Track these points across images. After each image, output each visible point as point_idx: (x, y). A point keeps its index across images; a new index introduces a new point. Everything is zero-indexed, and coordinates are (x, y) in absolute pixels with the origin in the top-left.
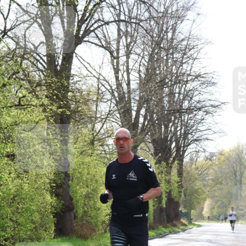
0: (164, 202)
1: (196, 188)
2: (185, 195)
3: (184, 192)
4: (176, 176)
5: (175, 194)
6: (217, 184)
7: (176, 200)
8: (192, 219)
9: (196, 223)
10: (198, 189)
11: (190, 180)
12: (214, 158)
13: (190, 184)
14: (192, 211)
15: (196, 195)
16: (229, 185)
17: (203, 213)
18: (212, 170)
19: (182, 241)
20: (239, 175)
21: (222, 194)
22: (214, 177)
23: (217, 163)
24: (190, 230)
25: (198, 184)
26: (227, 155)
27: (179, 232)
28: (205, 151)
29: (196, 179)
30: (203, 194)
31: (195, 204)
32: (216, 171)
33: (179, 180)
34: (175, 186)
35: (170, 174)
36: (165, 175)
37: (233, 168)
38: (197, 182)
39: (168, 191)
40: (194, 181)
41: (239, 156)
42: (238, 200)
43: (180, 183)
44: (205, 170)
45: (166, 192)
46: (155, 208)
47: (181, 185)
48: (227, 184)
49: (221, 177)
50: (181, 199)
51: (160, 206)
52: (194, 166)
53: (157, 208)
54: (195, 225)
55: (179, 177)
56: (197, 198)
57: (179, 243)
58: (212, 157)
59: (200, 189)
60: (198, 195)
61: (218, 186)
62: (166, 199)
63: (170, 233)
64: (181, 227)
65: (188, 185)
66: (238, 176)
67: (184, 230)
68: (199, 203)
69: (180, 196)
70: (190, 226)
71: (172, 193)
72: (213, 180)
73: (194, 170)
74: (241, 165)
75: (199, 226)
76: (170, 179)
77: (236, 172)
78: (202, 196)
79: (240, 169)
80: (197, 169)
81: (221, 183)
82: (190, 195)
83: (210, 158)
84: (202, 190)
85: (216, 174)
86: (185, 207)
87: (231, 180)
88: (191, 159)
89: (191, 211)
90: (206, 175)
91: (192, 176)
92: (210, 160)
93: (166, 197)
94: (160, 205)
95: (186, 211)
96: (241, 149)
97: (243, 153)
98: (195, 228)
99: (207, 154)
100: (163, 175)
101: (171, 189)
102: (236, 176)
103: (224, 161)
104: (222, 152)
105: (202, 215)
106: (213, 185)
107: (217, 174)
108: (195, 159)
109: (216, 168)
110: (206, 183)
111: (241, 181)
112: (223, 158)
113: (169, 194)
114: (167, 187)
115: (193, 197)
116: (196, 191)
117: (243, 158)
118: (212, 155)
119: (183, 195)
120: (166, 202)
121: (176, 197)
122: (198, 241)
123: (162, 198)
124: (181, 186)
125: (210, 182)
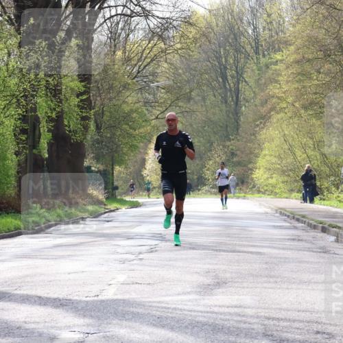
0: (44, 143)
1: (126, 108)
2: (98, 128)
3: (96, 122)
4: (76, 77)
5: (71, 123)
6: (178, 99)
7: (77, 137)
8: (117, 188)
9: (128, 198)
10: (132, 110)
11: (111, 87)
12: (171, 33)
13: (110, 99)
14: (117, 168)
15: (125, 126)
16: (208, 102)
17: (145, 173)
18: (165, 65)
19: (89, 239)
20: (233, 77)
21: (191, 125)
22: (171, 82)
23: (179, 46)
24: (112, 214)
25: (131, 99)
26: (202, 24)
27: (83, 219)
28: (146, 14)
29: (125, 86)
30: (144, 124)
31: (125, 150)
32: (176, 68)
33: (83, 89)
34: (72, 103)
37: (218, 58)
38: (128, 93)
39: (54, 115)
40: (120, 92)
41: (231, 28)
42: (230, 140)
43: (84, 97)
45: (50, 119)
46: (22, 157)
47: (88, 99)
48: (204, 99)
49: (188, 82)
50: (89, 137)
51: (35, 154)
52: (119, 54)
54: (123, 202)
55: (81, 82)
56: (130, 136)
57: (81, 244)
58: (166, 29)
59: (136, 111)
60: (131, 128)
61: (180, 104)
62: (50, 135)
65: (106, 101)
66: (229, 78)
67: (96, 215)
68: (133, 147)
69: (86, 128)
70: (112, 206)
71: (66, 122)
72: (168, 89)
73: (120, 63)
74: (237, 51)
75: (136, 205)
76: (59, 84)
77: (226, 68)
78: (142, 130)
79: (237, 61)
80: (127, 60)
81: (189, 99)
82: (111, 127)
83: (160, 33)
84: (142, 115)
85: (176, 74)
86: (97, 158)
87: (213, 88)
88: (114, 36)
89: (113, 169)
90: (151, 77)
91: (115, 79)
92: (161, 37)
93: (49, 131)
94: (35, 151)
95: (101, 167)
96: (236, 10)
97: (241, 20)
98: (124, 209)
99: (153, 22)
100: (42, 75)
101: (62, 112)
102: (225, 78)
103: (195, 40)
104: (190, 17)
105: (143, 177)
106: (169, 102)
107: (180, 75)
108: (123, 35)
109: (175, 58)
110: (151, 97)
111: (238, 91)
112: (192, 32)
113: (57, 123)
114: (53, 105)
115: (118, 133)
116: (127, 117)
117: (242, 34)
118: (166, 24)
119: (92, 126)
120: (50, 145)
121: (75, 132)
123: (40, 134)
124: (86, 104)
125: (162, 95)
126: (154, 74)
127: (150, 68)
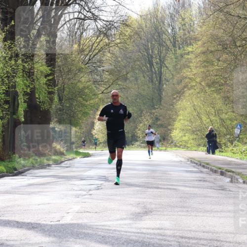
0: (21, 111)
1: (80, 86)
2: (60, 100)
3: (59, 95)
4: (44, 63)
5: (41, 96)
6: (117, 79)
7: (45, 107)
9: (81, 151)
10: (84, 87)
11: (70, 71)
12: (113, 32)
13: (69, 79)
14: (74, 129)
15: (79, 99)
16: (139, 81)
17: (94, 132)
18: (109, 55)
19: (53, 180)
20: (157, 63)
21: (127, 98)
22: (113, 67)
23: (118, 41)
24: (70, 161)
25: (84, 79)
26: (135, 25)
27: (49, 165)
28: (95, 18)
29: (80, 70)
30: (93, 97)
32: (116, 57)
33: (50, 72)
34: (42, 82)
35: (32, 60)
36: (23, 61)
37: (147, 50)
38: (82, 75)
39: (28, 90)
40: (76, 74)
41: (156, 28)
42: (155, 109)
43: (51, 78)
44: (97, 54)
45: (26, 94)
46: (5, 121)
47: (53, 79)
48: (136, 79)
49: (125, 67)
50: (54, 106)
51: (14, 119)
52: (76, 46)
53: (8, 123)
54: (78, 153)
55: (48, 66)
56: (83, 105)
57: (48, 183)
58: (110, 29)
59: (88, 88)
60: (84, 100)
61: (119, 83)
62: (25, 105)
63: (33, 167)
64: (54, 157)
65: (66, 81)
66: (155, 64)
67: (57, 163)
68: (85, 114)
69: (52, 100)
70: (70, 156)
71: (37, 96)
72: (111, 72)
73: (77, 53)
74: (161, 45)
75: (87, 155)
76: (32, 68)
77: (152, 57)
78: (92, 102)
79: (160, 52)
80: (81, 51)
81: (126, 79)
82: (69, 99)
83: (105, 32)
84: (92, 91)
85: (116, 61)
86: (60, 122)
87: (143, 72)
88: (72, 33)
90: (98, 64)
91: (73, 65)
92: (106, 35)
93: (25, 102)
94: (15, 116)
96: (160, 15)
97: (163, 23)
98: (79, 159)
99: (100, 24)
100: (20, 62)
101: (34, 88)
102: (151, 64)
103: (130, 37)
104: (126, 20)
105: (92, 136)
106: (111, 81)
107: (119, 62)
108: (79, 33)
109: (116, 50)
110: (98, 78)
111: (161, 73)
112: (128, 31)
113: (31, 96)
114: (28, 83)
115: (75, 103)
116: (81, 92)
117: (164, 33)
118: (110, 25)
119: (56, 99)
120: (26, 112)
121: (44, 103)
122: (82, 179)
123: (18, 104)
124: (52, 83)
125: (106, 76)
126: (100, 61)
127: (98, 57)
